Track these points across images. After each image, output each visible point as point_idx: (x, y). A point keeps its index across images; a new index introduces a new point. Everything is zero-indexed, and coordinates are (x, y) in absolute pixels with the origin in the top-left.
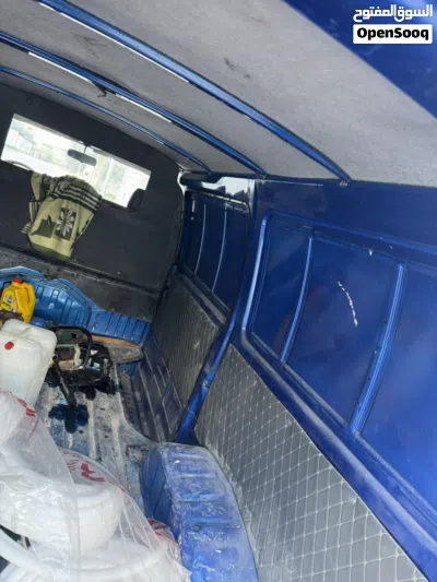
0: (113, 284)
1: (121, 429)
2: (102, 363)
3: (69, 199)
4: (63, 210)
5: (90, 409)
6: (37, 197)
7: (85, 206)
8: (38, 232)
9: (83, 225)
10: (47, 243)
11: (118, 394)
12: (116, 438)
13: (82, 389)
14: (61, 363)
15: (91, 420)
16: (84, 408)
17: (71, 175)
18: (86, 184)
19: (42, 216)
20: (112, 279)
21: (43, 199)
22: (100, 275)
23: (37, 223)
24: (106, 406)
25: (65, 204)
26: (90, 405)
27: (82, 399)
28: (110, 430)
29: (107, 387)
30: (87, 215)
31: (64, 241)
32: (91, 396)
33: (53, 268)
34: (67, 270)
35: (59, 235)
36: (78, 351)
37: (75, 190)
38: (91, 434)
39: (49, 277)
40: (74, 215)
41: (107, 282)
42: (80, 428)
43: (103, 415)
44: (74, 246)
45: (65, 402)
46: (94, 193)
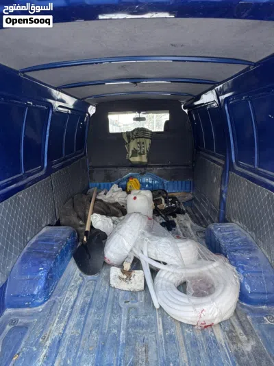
0: (169, 168)
1: (192, 226)
2: (175, 203)
3: (139, 137)
4: (138, 143)
5: (176, 221)
6: (127, 142)
7: (146, 138)
8: (132, 156)
9: (148, 146)
10: (137, 159)
11: (186, 214)
12: (191, 230)
13: (170, 215)
14: (158, 206)
15: (177, 225)
16: (173, 221)
17: (136, 127)
18: (144, 128)
19: (131, 149)
20: (168, 166)
21: (129, 142)
22: (162, 166)
23: (131, 152)
24: (182, 219)
25: (138, 140)
26: (175, 220)
27: (171, 218)
28: (187, 227)
29: (181, 212)
30: (148, 141)
31: (143, 156)
32: (175, 216)
33: (143, 170)
34: (148, 169)
35: (140, 154)
36: (163, 200)
37: (140, 133)
38: (179, 230)
39: (142, 174)
40: (143, 143)
41: (166, 168)
42: (173, 229)
43: (182, 222)
44: (147, 157)
45: (164, 221)
46: (148, 131)
